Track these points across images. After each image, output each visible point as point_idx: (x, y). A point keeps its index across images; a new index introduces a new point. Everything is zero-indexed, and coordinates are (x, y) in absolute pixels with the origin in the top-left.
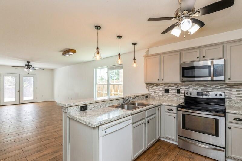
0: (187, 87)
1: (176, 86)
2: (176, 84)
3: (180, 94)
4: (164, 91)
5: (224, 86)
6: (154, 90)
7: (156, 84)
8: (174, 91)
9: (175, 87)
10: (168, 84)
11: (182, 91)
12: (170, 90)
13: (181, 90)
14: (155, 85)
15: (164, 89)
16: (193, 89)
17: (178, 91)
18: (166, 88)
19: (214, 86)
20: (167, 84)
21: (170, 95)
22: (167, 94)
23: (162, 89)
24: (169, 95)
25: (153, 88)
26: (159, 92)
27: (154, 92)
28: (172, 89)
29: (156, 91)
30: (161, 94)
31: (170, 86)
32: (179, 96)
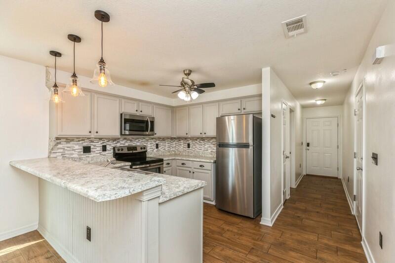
0: (115, 142)
1: (102, 142)
2: (101, 139)
3: (107, 152)
4: (82, 150)
5: (144, 140)
6: (62, 150)
7: (67, 139)
8: (98, 149)
9: (100, 143)
10: (90, 138)
11: (108, 148)
12: (92, 147)
13: (108, 146)
14: (64, 140)
15: (82, 147)
16: (121, 144)
17: (104, 148)
18: (85, 144)
19: (137, 140)
20: (88, 138)
21: (92, 155)
22: (87, 155)
23: (78, 147)
24: (90, 155)
25: (60, 146)
26: (73, 152)
27: (60, 154)
28: (95, 146)
29: (66, 152)
30: (75, 156)
31: (92, 142)
32: (105, 155)
